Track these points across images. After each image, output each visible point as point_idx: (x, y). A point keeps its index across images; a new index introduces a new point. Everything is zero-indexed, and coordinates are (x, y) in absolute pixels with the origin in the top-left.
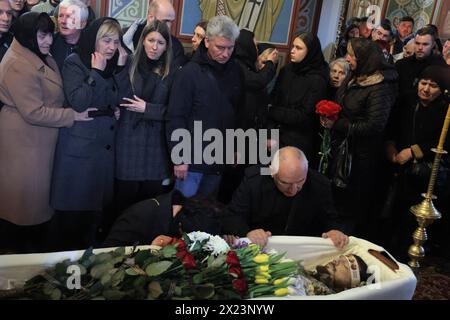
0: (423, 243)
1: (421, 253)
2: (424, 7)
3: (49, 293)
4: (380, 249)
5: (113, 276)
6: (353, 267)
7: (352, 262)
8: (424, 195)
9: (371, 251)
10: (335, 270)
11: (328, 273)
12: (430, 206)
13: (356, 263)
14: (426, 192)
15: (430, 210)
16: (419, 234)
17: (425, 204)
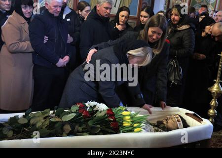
0: (216, 108)
1: (215, 114)
2: (211, 3)
3: (6, 133)
4: (192, 112)
5: (43, 123)
6: (178, 121)
7: (177, 118)
8: (215, 80)
9: (187, 114)
10: (167, 123)
11: (163, 124)
12: (219, 86)
13: (180, 118)
14: (216, 79)
15: (218, 88)
16: (213, 103)
17: (216, 85)
